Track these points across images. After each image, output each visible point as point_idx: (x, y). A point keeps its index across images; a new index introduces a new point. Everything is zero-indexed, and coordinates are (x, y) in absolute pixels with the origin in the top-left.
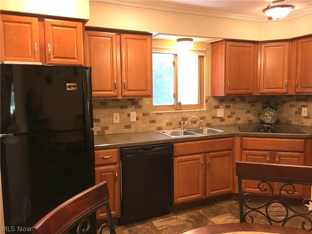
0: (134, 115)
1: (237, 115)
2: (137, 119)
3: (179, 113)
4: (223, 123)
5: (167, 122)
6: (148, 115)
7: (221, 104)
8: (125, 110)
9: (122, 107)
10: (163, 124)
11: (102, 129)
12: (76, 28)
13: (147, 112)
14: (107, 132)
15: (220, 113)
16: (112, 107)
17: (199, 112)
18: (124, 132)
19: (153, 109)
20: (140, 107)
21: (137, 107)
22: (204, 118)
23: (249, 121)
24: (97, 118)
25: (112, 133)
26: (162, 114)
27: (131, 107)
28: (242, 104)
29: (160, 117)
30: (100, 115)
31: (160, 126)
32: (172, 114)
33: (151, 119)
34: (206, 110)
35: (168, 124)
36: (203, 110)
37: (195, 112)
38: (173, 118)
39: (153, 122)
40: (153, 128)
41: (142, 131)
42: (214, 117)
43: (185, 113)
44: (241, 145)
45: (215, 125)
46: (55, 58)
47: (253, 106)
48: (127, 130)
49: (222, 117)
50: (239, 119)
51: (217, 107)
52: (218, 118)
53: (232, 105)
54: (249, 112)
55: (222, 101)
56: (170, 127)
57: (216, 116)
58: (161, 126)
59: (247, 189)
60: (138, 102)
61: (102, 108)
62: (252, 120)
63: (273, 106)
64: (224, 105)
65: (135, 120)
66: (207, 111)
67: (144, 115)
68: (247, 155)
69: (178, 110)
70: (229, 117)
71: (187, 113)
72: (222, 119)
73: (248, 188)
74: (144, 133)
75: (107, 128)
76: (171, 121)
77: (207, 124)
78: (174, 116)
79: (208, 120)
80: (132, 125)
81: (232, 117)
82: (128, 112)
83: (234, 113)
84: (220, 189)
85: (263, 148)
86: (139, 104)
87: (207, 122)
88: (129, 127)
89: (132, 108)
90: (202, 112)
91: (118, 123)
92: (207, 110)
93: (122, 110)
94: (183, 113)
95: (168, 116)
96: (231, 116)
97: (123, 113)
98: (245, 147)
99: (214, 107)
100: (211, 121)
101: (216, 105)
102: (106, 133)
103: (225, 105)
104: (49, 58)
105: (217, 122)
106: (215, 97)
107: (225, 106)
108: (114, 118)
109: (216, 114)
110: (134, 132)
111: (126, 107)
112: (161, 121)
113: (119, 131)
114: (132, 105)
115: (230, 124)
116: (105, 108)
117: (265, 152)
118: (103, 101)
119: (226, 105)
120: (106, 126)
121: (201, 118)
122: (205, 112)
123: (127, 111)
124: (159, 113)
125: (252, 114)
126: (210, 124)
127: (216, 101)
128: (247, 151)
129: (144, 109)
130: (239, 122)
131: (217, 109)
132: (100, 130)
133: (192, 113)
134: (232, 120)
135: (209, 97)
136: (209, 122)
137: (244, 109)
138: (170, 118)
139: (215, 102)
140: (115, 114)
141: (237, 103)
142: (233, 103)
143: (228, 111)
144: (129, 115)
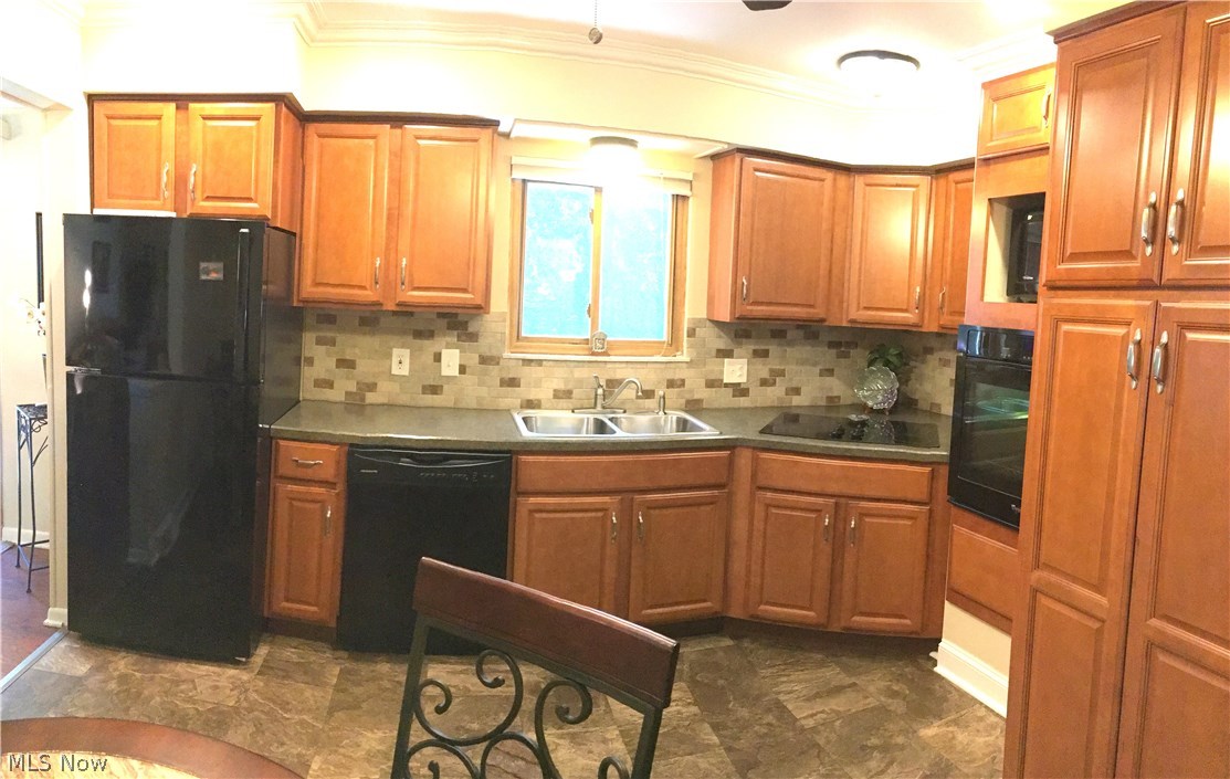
0: (451, 360)
1: (791, 379)
2: (463, 369)
3: (595, 365)
4: (743, 402)
5: (556, 387)
6: (498, 364)
7: (740, 344)
8: (426, 342)
9: (419, 334)
10: (544, 393)
11: (359, 389)
12: (257, 119)
13: (494, 353)
14: (371, 398)
15: (735, 370)
16: (390, 331)
17: (663, 366)
18: (421, 403)
19: (516, 347)
20: (473, 337)
21: (464, 338)
22: (679, 383)
23: (830, 399)
24: (348, 357)
25: (386, 401)
26: (539, 362)
27: (445, 336)
28: (809, 348)
29: (535, 371)
30: (357, 351)
31: (531, 397)
32: (572, 364)
33: (504, 376)
34: (688, 360)
35: (558, 395)
36: (678, 358)
37: (649, 365)
38: (576, 376)
39: (513, 382)
40: (510, 399)
41: (474, 405)
42: (713, 383)
43: (617, 365)
44: (754, 476)
45: (716, 405)
46: (208, 198)
47: (846, 355)
48: (430, 399)
49: (739, 384)
50: (797, 391)
51: (725, 354)
52: (727, 385)
53: (773, 349)
54: (829, 372)
55: (741, 337)
56: (563, 403)
57: (722, 380)
58: (537, 397)
59: (762, 607)
60: (467, 322)
61: (365, 334)
62: (839, 397)
63: (893, 359)
64: (750, 347)
65: (456, 373)
66: (690, 364)
67: (484, 360)
68: (768, 506)
69: (593, 354)
70: (764, 383)
71: (624, 365)
72: (739, 390)
73: (767, 603)
74: (480, 411)
75: (372, 387)
76: (569, 387)
77: (688, 402)
78: (580, 373)
79: (691, 391)
80: (445, 387)
81: (774, 384)
82: (436, 349)
83: (782, 373)
84: (677, 604)
85: (814, 488)
86: (470, 330)
87: (688, 396)
88: (434, 390)
89: (448, 339)
90: (673, 365)
91: (404, 376)
92: (691, 361)
93: (419, 342)
94: (609, 366)
95: (561, 372)
96: (771, 381)
97: (421, 349)
98: (762, 482)
99: (714, 353)
100: (702, 393)
101: (722, 347)
102: (368, 401)
103: (753, 347)
104: (193, 200)
105: (724, 399)
106: (718, 324)
107: (751, 351)
108: (395, 360)
109: (722, 372)
110: (451, 404)
111: (430, 335)
112: (538, 383)
113: (404, 399)
114: (448, 329)
115: (768, 404)
116: (373, 333)
117: (820, 500)
118: (368, 314)
119: (757, 347)
120: (370, 380)
121: (671, 384)
122: (685, 365)
123: (431, 346)
124: (531, 361)
125: (839, 379)
126: (699, 401)
127: (722, 334)
128: (769, 495)
129: (485, 345)
130: (796, 401)
131: (726, 360)
132: (355, 390)
133: (639, 366)
134: (774, 394)
135: (700, 320)
136: (696, 397)
137: (815, 365)
138: (565, 376)
139: (720, 337)
140: (396, 352)
141: (791, 343)
142: (779, 345)
143: (760, 367)
144: (438, 358)
